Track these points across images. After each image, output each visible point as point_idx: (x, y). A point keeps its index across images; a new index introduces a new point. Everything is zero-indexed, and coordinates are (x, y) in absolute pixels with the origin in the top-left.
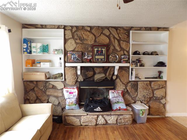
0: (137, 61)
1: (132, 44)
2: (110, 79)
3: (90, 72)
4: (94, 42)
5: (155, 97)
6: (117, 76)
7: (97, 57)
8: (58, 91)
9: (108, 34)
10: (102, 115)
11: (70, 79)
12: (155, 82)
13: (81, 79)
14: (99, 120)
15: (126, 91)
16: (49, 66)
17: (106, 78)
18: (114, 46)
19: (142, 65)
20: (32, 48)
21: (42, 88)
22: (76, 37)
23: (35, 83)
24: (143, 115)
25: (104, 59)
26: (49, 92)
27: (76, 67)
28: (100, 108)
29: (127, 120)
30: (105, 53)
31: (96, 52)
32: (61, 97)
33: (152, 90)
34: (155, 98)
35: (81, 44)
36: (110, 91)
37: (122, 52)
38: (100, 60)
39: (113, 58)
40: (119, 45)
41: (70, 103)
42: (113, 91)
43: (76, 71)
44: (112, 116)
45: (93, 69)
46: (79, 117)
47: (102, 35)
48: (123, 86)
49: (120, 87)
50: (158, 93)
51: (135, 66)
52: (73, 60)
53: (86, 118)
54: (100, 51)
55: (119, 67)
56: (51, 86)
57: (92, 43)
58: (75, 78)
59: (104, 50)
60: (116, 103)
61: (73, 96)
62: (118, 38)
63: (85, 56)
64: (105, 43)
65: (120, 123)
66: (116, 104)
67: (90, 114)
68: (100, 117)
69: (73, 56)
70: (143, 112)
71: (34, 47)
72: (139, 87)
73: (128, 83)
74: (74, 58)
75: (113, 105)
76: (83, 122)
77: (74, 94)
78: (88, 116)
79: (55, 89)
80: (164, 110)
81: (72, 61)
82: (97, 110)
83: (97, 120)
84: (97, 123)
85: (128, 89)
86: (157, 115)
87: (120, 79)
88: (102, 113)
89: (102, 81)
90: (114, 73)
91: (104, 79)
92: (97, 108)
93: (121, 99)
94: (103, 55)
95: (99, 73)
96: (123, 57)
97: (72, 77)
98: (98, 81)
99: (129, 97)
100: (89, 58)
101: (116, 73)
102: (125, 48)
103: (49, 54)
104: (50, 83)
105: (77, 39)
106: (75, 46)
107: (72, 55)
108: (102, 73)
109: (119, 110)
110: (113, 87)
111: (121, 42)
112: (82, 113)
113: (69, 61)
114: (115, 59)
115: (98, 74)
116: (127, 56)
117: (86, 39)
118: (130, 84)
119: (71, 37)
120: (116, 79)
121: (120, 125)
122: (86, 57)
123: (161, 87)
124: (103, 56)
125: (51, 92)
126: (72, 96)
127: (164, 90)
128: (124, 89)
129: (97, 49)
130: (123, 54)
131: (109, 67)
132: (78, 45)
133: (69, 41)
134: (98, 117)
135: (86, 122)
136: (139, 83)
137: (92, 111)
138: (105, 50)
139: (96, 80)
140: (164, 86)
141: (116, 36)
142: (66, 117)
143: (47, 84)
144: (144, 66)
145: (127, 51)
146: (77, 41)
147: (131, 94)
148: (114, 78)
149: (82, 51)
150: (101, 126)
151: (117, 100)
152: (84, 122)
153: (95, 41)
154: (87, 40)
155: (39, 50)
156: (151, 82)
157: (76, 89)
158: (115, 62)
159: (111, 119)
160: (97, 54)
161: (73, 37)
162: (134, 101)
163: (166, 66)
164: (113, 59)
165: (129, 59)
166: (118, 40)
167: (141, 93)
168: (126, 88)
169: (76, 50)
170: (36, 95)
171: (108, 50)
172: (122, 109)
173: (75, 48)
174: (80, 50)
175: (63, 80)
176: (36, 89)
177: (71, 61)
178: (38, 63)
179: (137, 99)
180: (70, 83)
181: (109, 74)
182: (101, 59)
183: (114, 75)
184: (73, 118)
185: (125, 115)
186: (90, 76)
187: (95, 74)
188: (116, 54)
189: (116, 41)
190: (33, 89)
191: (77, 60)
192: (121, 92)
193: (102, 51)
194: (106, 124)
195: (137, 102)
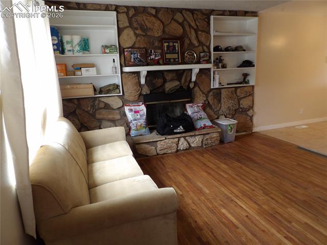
0: (218, 61)
1: (214, 36)
2: (186, 88)
3: (158, 79)
4: (162, 33)
5: (241, 108)
6: (195, 83)
7: (168, 56)
8: (114, 111)
9: (181, 21)
10: (184, 137)
11: (131, 91)
12: (242, 88)
13: (146, 91)
14: (180, 144)
15: (207, 103)
16: (96, 74)
17: (181, 87)
18: (189, 38)
19: (224, 66)
20: (65, 44)
21: (89, 108)
22: (135, 25)
23: (76, 102)
24: (231, 131)
25: (178, 58)
26: (100, 114)
27: (138, 73)
28: (182, 128)
29: (214, 139)
30: (178, 50)
31: (166, 48)
32: (118, 120)
33: (238, 99)
34: (241, 110)
35: (143, 35)
36: (187, 105)
37: (201, 48)
38: (172, 60)
39: (189, 56)
40: (197, 37)
41: (138, 127)
42: (191, 105)
43: (138, 79)
44: (196, 137)
45: (163, 74)
46: (155, 143)
47: (173, 21)
48: (204, 96)
49: (200, 99)
50: (245, 103)
51: (217, 68)
52: (134, 62)
53: (163, 144)
54: (171, 47)
55: (200, 69)
56: (102, 105)
57: (159, 35)
58: (139, 90)
59: (176, 45)
60: (198, 119)
61: (141, 116)
62: (196, 27)
63: (151, 55)
64: (178, 35)
65: (205, 145)
66: (199, 121)
67: (169, 137)
68: (182, 139)
69: (132, 56)
70: (231, 128)
71: (68, 42)
72: (223, 96)
73: (209, 92)
74: (134, 59)
75: (195, 123)
76: (160, 149)
77: (141, 113)
78: (166, 140)
79: (109, 109)
80: (251, 124)
81: (132, 63)
82: (178, 131)
83: (178, 144)
84: (178, 149)
85: (210, 101)
86: (243, 132)
87: (199, 87)
88: (184, 135)
89: (175, 92)
90: (191, 79)
91: (177, 89)
92: (179, 128)
93: (203, 114)
94: (175, 53)
95: (172, 80)
96: (202, 54)
97: (134, 89)
98: (169, 92)
99: (210, 111)
100: (157, 58)
101: (194, 79)
102: (204, 42)
103: (90, 54)
104: (100, 101)
105: (136, 29)
106: (135, 40)
107: (132, 54)
108: (174, 80)
109: (204, 128)
110: (189, 99)
111: (199, 32)
112: (158, 138)
113: (128, 64)
114: (192, 58)
115: (169, 81)
116: (208, 53)
117: (150, 28)
118: (211, 93)
119: (128, 25)
120: (194, 88)
121: (206, 148)
122: (153, 57)
123: (248, 94)
124: (177, 55)
125: (103, 115)
126: (139, 117)
127: (251, 97)
128: (205, 101)
129: (168, 44)
130: (202, 51)
131: (184, 70)
132: (139, 38)
133: (126, 32)
134: (179, 140)
135: (165, 149)
136: (223, 91)
137: (171, 133)
138: (178, 46)
139: (168, 91)
140: (251, 93)
141: (193, 24)
142: (137, 146)
143: (97, 102)
144: (226, 68)
145: (206, 46)
146: (137, 32)
147: (213, 106)
148: (192, 85)
149: (145, 48)
150: (183, 152)
151: (199, 116)
152: (162, 150)
153: (164, 31)
154: (152, 30)
155: (77, 48)
156: (236, 88)
157: (143, 105)
158: (192, 63)
159: (196, 141)
160: (168, 51)
161: (131, 26)
162: (217, 117)
163: (254, 66)
164: (189, 58)
165: (210, 57)
166: (195, 30)
167: (226, 104)
168: (207, 99)
169: (136, 46)
170: (79, 120)
171: (182, 46)
172: (207, 126)
173: (135, 43)
174: (142, 46)
175: (121, 94)
176: (78, 111)
177: (130, 63)
178: (77, 69)
179: (220, 112)
180: (131, 98)
181: (185, 81)
182: (174, 59)
183: (191, 82)
184: (146, 146)
185: (212, 134)
186: (159, 86)
187: (165, 81)
188: (193, 51)
189: (193, 32)
190: (74, 112)
191: (139, 61)
192: (202, 105)
193: (174, 46)
194: (188, 149)
195: (221, 116)
